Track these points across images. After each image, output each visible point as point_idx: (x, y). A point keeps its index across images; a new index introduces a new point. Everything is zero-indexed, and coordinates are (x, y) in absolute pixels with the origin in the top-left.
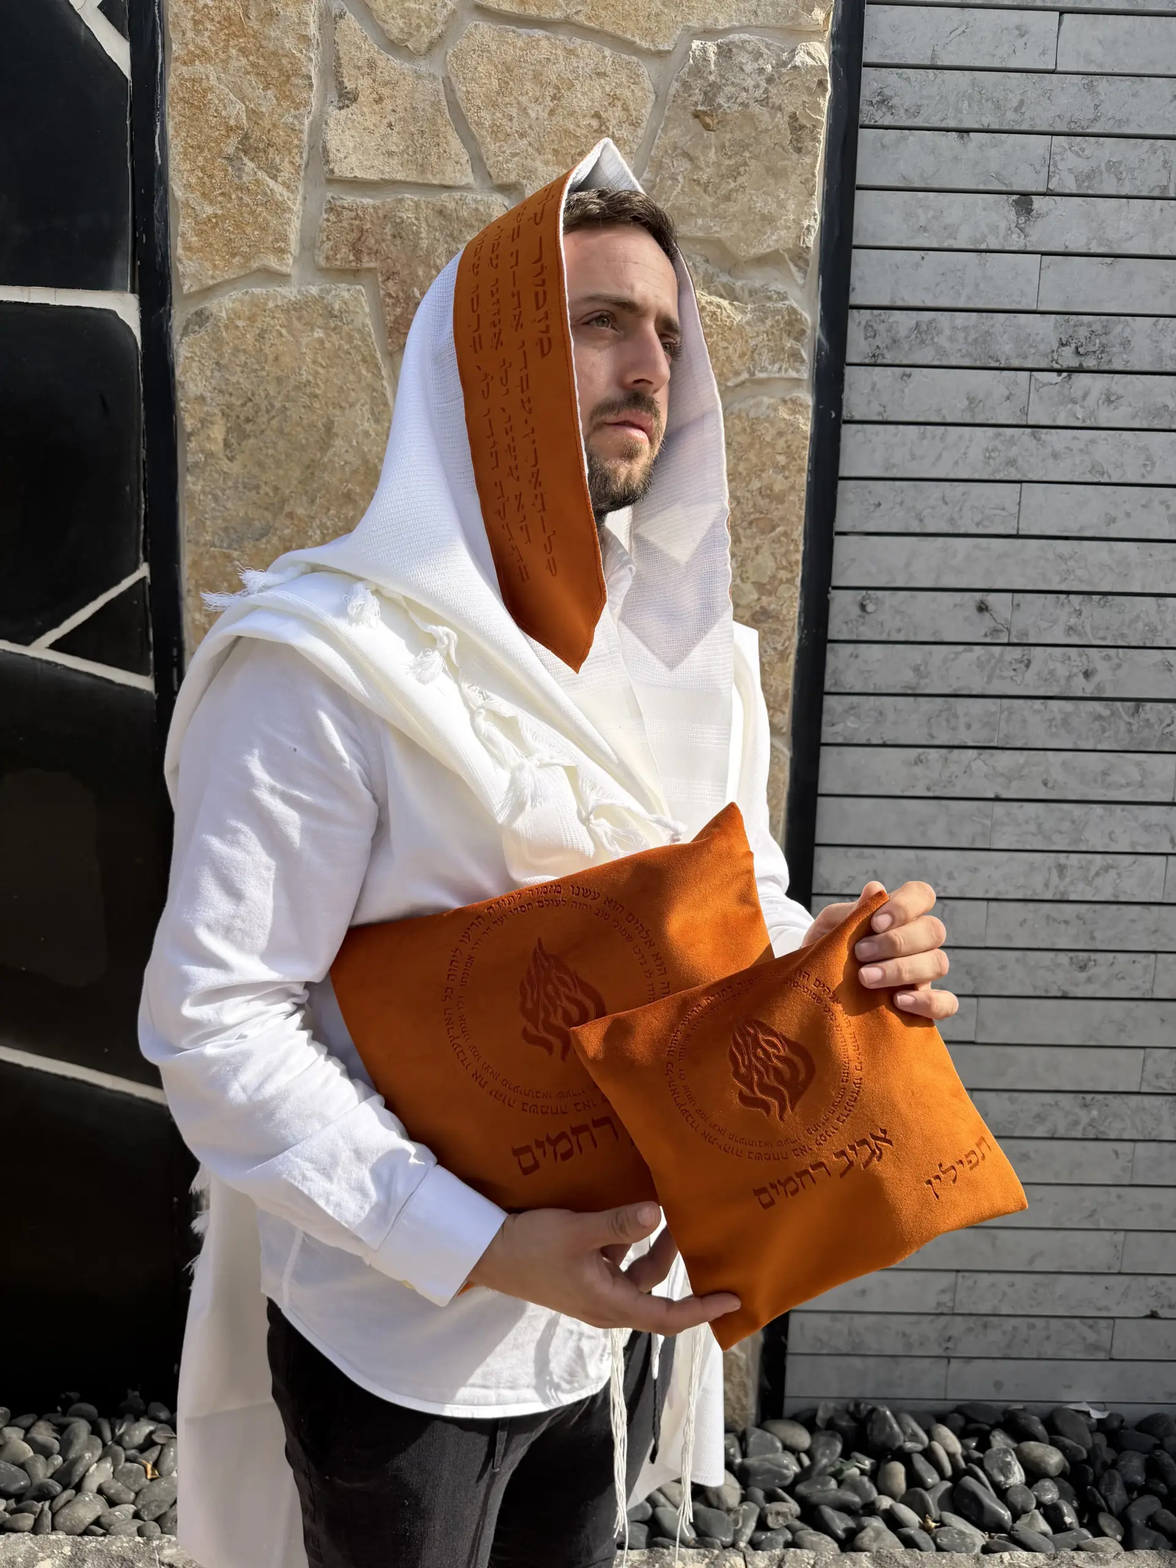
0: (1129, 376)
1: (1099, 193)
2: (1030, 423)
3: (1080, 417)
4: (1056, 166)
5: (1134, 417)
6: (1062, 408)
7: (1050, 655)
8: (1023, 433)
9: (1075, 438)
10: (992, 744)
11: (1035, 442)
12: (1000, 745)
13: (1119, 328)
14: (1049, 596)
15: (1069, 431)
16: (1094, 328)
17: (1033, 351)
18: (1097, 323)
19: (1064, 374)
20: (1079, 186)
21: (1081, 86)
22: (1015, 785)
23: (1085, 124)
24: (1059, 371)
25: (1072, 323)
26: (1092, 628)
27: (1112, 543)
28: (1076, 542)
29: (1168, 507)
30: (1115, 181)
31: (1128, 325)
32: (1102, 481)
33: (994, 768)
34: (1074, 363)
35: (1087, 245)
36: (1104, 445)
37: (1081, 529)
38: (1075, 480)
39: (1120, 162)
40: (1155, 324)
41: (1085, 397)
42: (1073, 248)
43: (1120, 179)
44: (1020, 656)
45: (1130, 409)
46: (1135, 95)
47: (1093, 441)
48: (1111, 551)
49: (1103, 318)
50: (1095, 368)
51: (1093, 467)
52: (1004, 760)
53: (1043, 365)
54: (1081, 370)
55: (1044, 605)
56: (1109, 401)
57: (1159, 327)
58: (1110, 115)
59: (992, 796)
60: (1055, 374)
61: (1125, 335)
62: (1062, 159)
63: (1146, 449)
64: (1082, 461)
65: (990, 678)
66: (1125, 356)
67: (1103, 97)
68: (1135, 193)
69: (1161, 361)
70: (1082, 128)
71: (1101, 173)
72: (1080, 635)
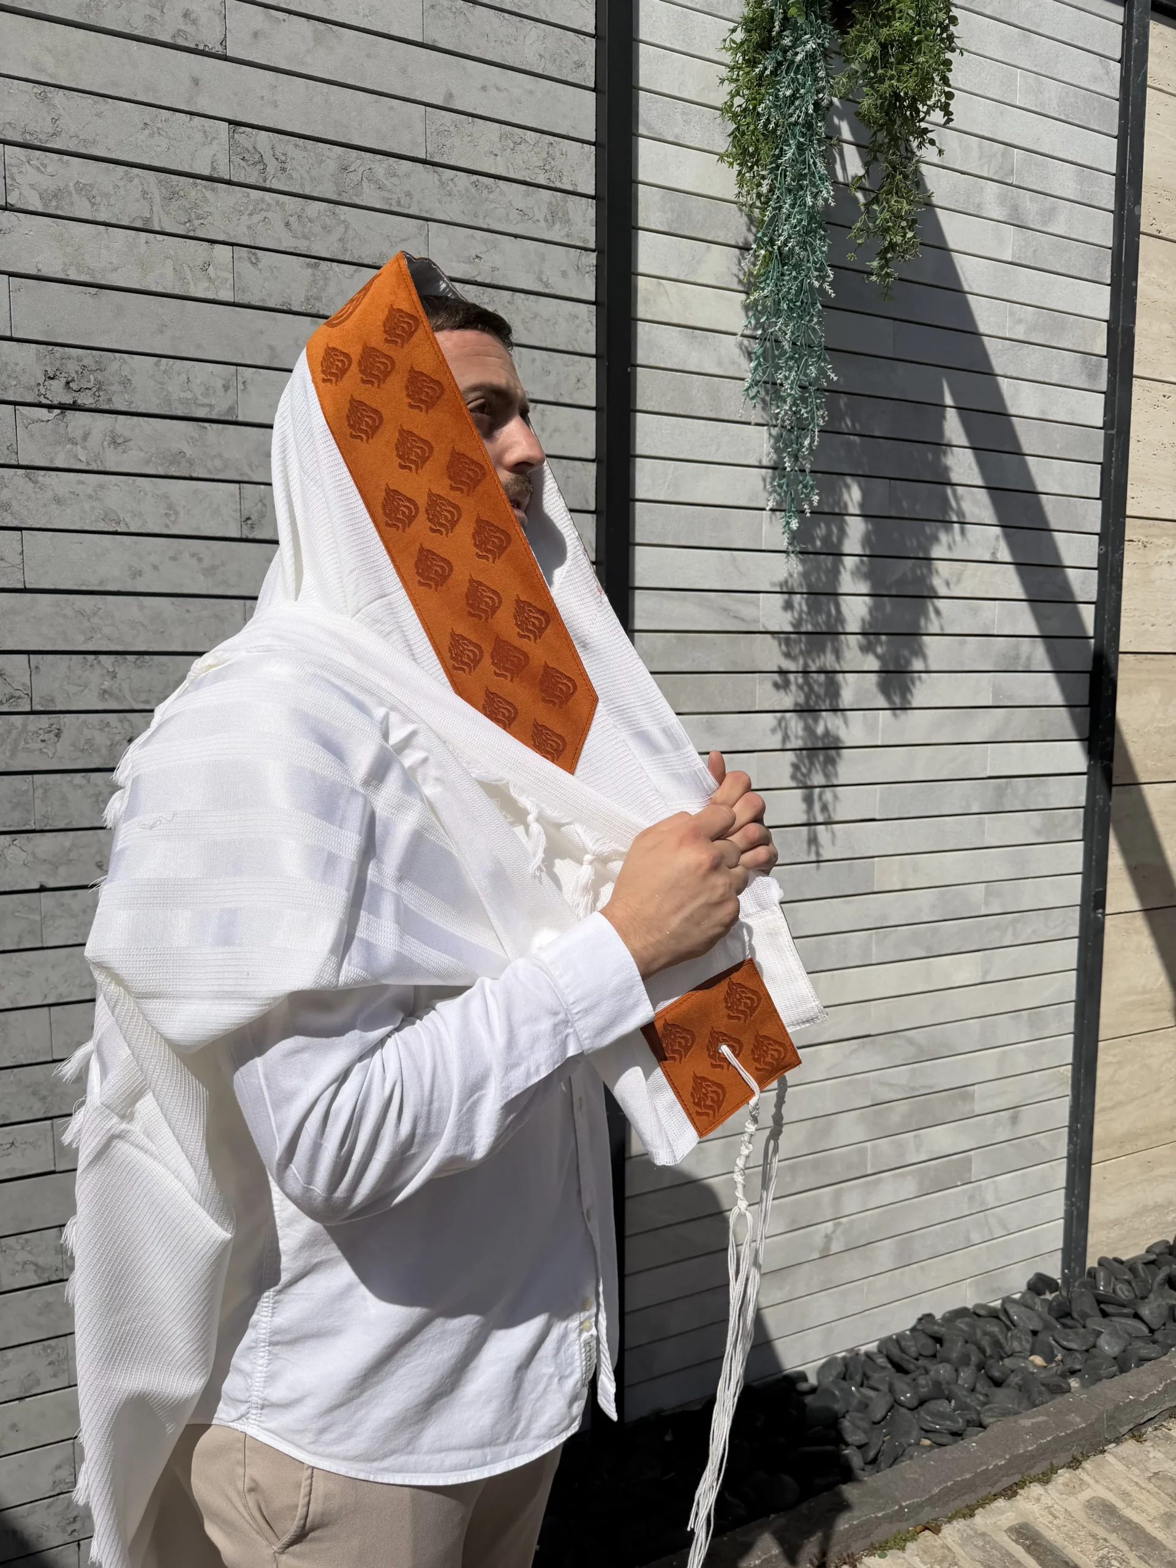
0: (135, 418)
1: (71, 215)
2: (22, 463)
3: (83, 459)
4: (13, 179)
5: (148, 462)
6: (59, 448)
7: (84, 722)
8: (15, 474)
9: (80, 482)
10: (28, 827)
11: (31, 484)
12: (38, 828)
13: (115, 365)
14: (74, 657)
15: (72, 474)
16: (85, 362)
17: (15, 383)
18: (89, 357)
19: (57, 411)
20: (45, 205)
21: (32, 95)
22: (63, 871)
23: (43, 137)
24: (50, 407)
25: (58, 355)
26: (131, 691)
27: (141, 598)
28: (98, 597)
29: (200, 560)
30: (89, 206)
31: (125, 362)
32: (119, 530)
33: (34, 855)
34: (67, 399)
35: (64, 270)
36: (116, 491)
37: (101, 583)
38: (87, 528)
39: (91, 186)
40: (157, 365)
41: (86, 436)
42: (46, 272)
43: (93, 204)
44: (47, 726)
45: (142, 454)
46: (99, 115)
47: (102, 487)
48: (141, 608)
49: (94, 352)
50: (93, 406)
51: (106, 515)
52: (45, 844)
53: (29, 400)
54: (75, 407)
55: (69, 667)
56: (114, 442)
57: (162, 368)
58: (72, 133)
59: (37, 886)
60: (45, 411)
61: (123, 373)
62: (20, 172)
63: (166, 497)
64: (93, 508)
65: (13, 752)
66: (126, 396)
67: (62, 111)
68: (114, 221)
69: (170, 405)
70: (40, 141)
71: (70, 193)
72: (117, 698)
